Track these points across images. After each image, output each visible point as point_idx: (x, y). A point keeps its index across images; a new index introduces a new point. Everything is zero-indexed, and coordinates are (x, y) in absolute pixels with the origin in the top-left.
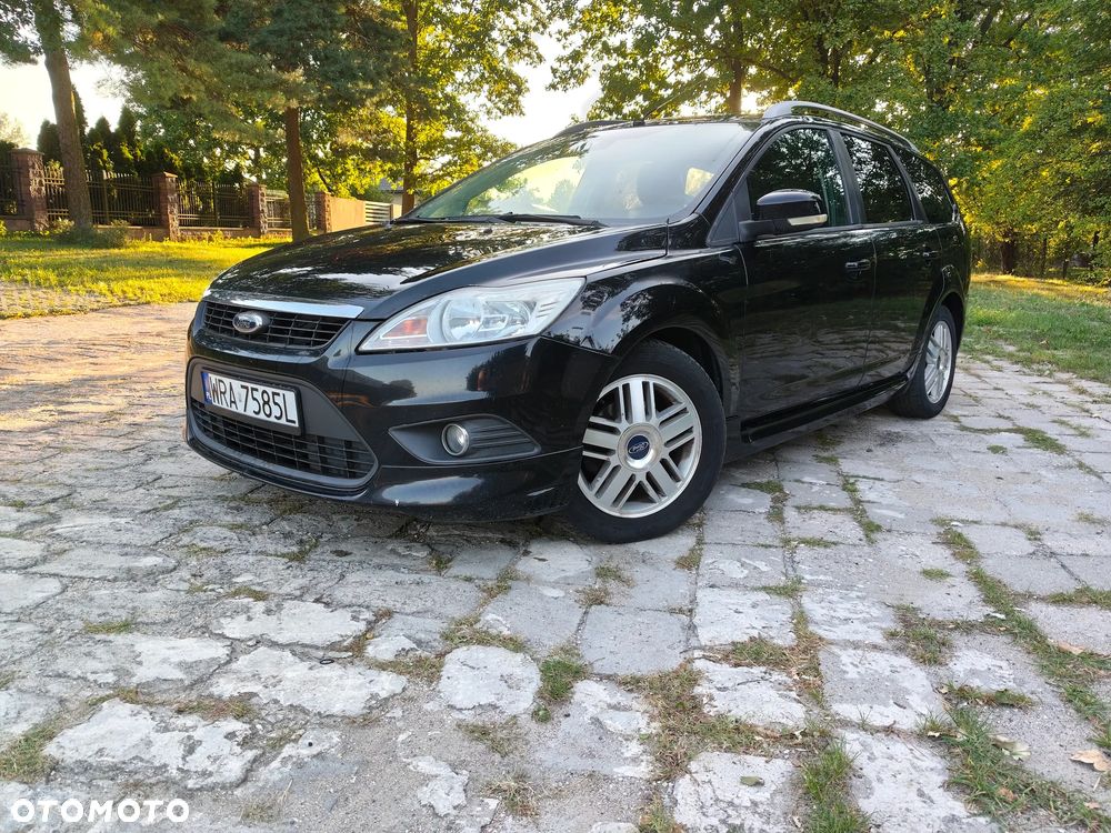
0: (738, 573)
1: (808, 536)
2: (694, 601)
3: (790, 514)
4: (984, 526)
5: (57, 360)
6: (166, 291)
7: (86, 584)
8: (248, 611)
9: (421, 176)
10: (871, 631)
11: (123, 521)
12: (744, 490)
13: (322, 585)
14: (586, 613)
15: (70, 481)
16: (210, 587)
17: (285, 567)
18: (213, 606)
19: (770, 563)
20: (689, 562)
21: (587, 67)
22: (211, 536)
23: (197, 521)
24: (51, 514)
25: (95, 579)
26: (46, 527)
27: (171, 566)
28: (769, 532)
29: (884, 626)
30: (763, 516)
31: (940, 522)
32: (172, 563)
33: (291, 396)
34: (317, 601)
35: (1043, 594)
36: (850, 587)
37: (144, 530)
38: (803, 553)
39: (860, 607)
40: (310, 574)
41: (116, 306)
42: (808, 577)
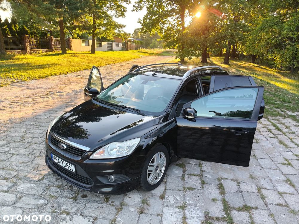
0: (172, 201)
1: (189, 186)
2: (162, 212)
3: (186, 177)
4: (228, 180)
5: (3, 110)
6: (28, 76)
7: (28, 210)
8: (66, 220)
9: (97, 33)
10: (199, 221)
11: (32, 185)
12: (177, 167)
13: (81, 208)
14: (139, 216)
15: (17, 169)
16: (56, 211)
17: (72, 202)
18: (58, 217)
19: (180, 198)
20: (162, 197)
21: (143, 5)
22: (54, 191)
23: (50, 185)
24: (15, 182)
25: (30, 208)
26: (14, 188)
27: (46, 203)
28: (181, 184)
29: (201, 219)
30: (180, 178)
31: (219, 179)
32: (46, 202)
33: (73, 167)
34: (81, 215)
35: (236, 207)
36: (196, 206)
37: (38, 189)
38: (188, 193)
39: (197, 213)
40: (78, 205)
41: (15, 82)
42: (188, 202)
